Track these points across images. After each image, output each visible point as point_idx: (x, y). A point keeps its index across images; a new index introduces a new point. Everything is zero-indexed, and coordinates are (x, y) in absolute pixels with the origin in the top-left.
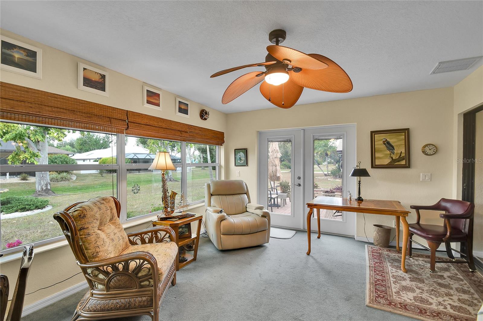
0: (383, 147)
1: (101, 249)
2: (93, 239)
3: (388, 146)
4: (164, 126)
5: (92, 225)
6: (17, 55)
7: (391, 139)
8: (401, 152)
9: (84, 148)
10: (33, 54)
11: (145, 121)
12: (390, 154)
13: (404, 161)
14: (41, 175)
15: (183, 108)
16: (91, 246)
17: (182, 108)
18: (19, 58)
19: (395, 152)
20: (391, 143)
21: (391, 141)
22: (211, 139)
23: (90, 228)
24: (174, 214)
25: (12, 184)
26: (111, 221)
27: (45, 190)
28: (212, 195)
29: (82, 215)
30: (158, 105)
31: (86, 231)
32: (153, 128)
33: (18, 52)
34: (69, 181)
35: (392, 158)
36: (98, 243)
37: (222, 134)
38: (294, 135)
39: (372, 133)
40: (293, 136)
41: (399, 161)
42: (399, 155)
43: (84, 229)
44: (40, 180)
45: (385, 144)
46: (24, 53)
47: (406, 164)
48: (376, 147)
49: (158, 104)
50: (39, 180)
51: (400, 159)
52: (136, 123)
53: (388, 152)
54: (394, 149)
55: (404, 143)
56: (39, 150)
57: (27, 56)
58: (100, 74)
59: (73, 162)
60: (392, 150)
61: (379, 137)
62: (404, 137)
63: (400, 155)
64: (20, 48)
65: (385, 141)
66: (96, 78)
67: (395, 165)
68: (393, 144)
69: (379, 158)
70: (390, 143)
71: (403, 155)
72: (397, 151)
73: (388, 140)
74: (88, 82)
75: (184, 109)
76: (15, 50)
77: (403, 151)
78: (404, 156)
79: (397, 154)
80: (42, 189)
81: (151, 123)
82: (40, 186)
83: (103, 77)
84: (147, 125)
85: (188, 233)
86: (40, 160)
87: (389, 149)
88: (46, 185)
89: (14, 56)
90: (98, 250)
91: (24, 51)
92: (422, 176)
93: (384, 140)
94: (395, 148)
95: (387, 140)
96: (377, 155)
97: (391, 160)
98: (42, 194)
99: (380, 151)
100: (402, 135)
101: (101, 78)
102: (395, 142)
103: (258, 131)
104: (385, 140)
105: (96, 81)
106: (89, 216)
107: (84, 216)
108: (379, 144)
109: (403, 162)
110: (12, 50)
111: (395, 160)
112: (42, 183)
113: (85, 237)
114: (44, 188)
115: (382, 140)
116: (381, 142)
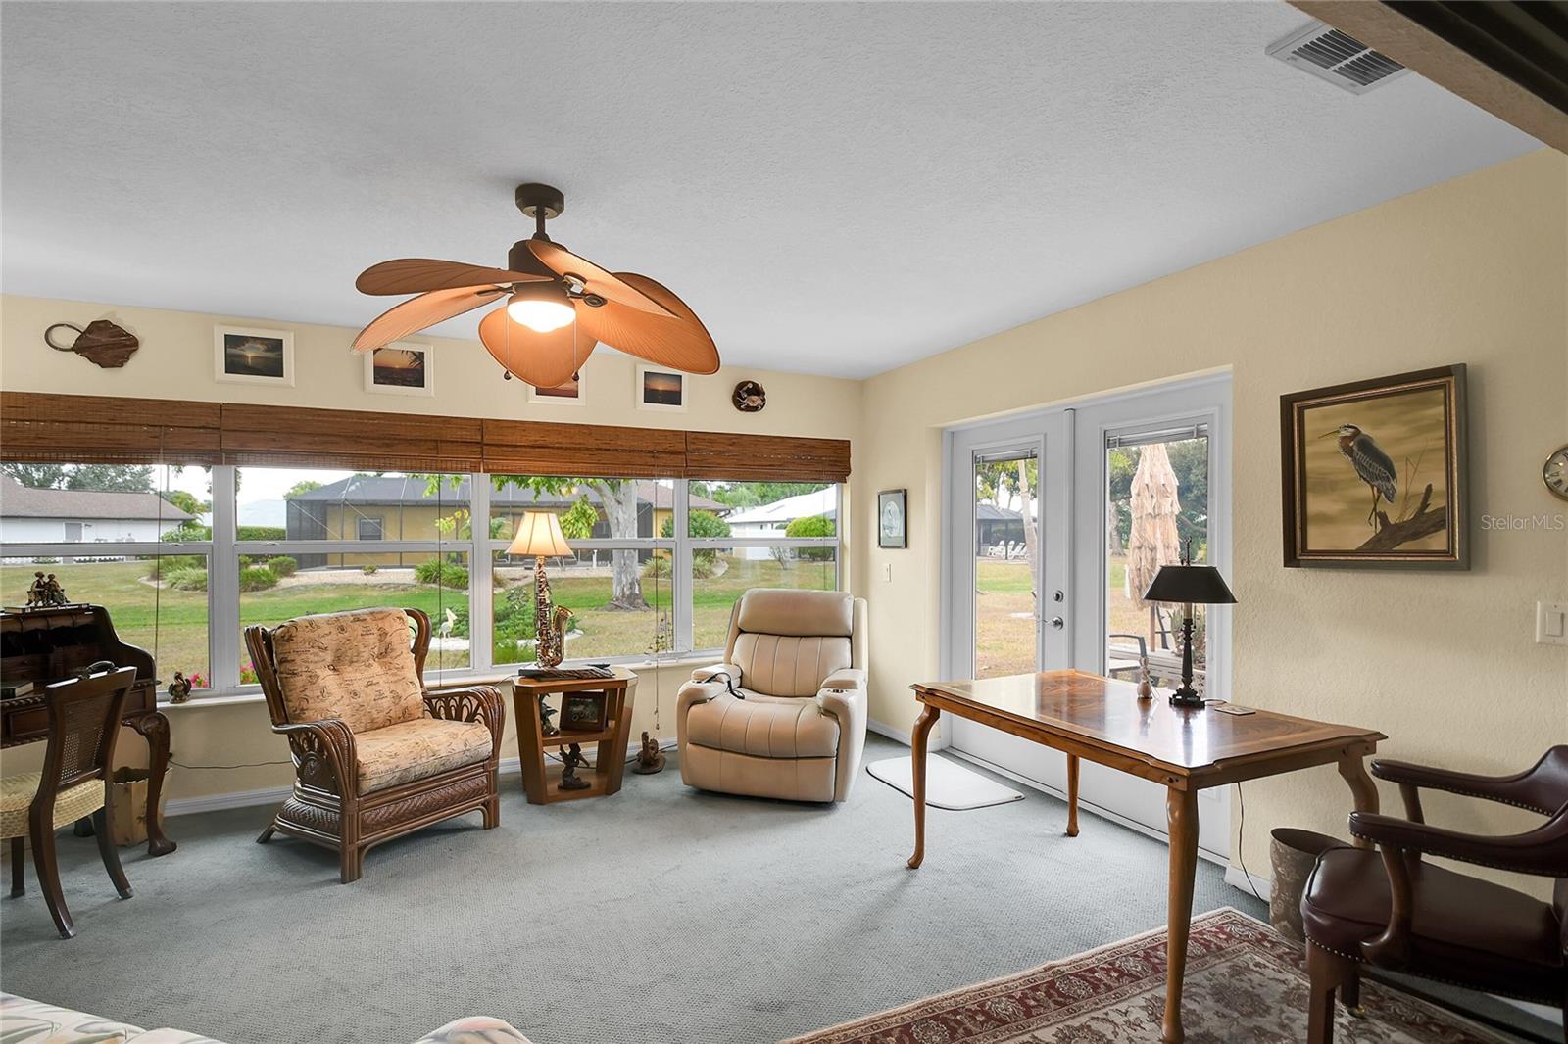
0: (1343, 465)
1: (311, 705)
2: (299, 684)
3: (1366, 460)
4: (591, 443)
5: (303, 657)
6: (250, 353)
7: (1378, 424)
8: (1430, 486)
9: (771, 494)
10: (277, 345)
11: (534, 437)
12: (1376, 501)
13: (1443, 534)
14: (623, 562)
15: (660, 388)
16: (294, 696)
17: (657, 390)
18: (253, 358)
19: (1400, 487)
20: (1379, 444)
21: (1381, 435)
22: (780, 466)
23: (298, 660)
24: (560, 667)
25: (597, 579)
26: (384, 657)
27: (629, 597)
28: (741, 631)
29: (288, 636)
30: (574, 394)
31: (289, 666)
32: (555, 451)
33: (251, 348)
34: (706, 577)
35: (1383, 517)
36: (307, 693)
37: (844, 446)
38: (1045, 435)
39: (1288, 402)
40: (1042, 437)
41: (1417, 535)
42: (1419, 505)
43: (289, 661)
44: (620, 573)
45: (1349, 451)
46: (262, 347)
47: (1450, 552)
48: (1309, 465)
49: (572, 390)
50: (618, 573)
51: (1426, 522)
52: (506, 445)
53: (1366, 491)
54: (1394, 476)
55: (1442, 443)
56: (620, 503)
57: (266, 351)
58: (413, 353)
59: (719, 531)
60: (1382, 479)
61: (1325, 418)
62: (1441, 409)
63: (1425, 505)
64: (255, 338)
65: (1351, 438)
66: (403, 362)
67: (1396, 552)
68: (1388, 452)
69: (1325, 519)
70: (1375, 444)
71: (1437, 503)
72: (1409, 483)
73: (1364, 430)
74: (385, 375)
75: (663, 391)
76: (247, 345)
77: (1439, 484)
78: (1445, 508)
79: (1407, 497)
80: (624, 593)
81: (550, 439)
82: (619, 587)
83: (420, 357)
84: (539, 447)
85: (596, 721)
86: (621, 528)
87: (1369, 477)
88: (632, 584)
89: (245, 357)
90: (304, 705)
91: (262, 344)
92: (1543, 617)
93: (1344, 433)
94: (1396, 467)
95: (1357, 432)
96: (1316, 505)
97: (1379, 527)
98: (621, 605)
99: (1329, 486)
100: (1428, 404)
101: (415, 361)
102: (1399, 440)
103: (942, 430)
104: (1348, 432)
105: (402, 370)
106: (300, 639)
107: (291, 638)
108: (1324, 455)
109: (1438, 541)
110: (243, 347)
111: (1399, 527)
112: (624, 579)
113: (286, 678)
114: (628, 593)
115: (1338, 432)
116: (1334, 444)
